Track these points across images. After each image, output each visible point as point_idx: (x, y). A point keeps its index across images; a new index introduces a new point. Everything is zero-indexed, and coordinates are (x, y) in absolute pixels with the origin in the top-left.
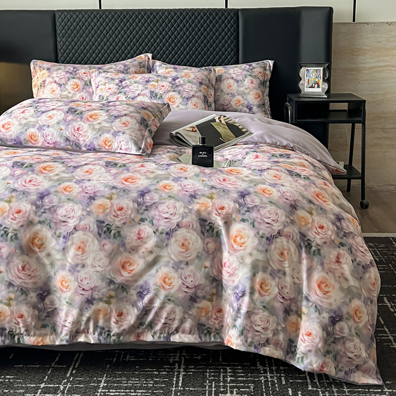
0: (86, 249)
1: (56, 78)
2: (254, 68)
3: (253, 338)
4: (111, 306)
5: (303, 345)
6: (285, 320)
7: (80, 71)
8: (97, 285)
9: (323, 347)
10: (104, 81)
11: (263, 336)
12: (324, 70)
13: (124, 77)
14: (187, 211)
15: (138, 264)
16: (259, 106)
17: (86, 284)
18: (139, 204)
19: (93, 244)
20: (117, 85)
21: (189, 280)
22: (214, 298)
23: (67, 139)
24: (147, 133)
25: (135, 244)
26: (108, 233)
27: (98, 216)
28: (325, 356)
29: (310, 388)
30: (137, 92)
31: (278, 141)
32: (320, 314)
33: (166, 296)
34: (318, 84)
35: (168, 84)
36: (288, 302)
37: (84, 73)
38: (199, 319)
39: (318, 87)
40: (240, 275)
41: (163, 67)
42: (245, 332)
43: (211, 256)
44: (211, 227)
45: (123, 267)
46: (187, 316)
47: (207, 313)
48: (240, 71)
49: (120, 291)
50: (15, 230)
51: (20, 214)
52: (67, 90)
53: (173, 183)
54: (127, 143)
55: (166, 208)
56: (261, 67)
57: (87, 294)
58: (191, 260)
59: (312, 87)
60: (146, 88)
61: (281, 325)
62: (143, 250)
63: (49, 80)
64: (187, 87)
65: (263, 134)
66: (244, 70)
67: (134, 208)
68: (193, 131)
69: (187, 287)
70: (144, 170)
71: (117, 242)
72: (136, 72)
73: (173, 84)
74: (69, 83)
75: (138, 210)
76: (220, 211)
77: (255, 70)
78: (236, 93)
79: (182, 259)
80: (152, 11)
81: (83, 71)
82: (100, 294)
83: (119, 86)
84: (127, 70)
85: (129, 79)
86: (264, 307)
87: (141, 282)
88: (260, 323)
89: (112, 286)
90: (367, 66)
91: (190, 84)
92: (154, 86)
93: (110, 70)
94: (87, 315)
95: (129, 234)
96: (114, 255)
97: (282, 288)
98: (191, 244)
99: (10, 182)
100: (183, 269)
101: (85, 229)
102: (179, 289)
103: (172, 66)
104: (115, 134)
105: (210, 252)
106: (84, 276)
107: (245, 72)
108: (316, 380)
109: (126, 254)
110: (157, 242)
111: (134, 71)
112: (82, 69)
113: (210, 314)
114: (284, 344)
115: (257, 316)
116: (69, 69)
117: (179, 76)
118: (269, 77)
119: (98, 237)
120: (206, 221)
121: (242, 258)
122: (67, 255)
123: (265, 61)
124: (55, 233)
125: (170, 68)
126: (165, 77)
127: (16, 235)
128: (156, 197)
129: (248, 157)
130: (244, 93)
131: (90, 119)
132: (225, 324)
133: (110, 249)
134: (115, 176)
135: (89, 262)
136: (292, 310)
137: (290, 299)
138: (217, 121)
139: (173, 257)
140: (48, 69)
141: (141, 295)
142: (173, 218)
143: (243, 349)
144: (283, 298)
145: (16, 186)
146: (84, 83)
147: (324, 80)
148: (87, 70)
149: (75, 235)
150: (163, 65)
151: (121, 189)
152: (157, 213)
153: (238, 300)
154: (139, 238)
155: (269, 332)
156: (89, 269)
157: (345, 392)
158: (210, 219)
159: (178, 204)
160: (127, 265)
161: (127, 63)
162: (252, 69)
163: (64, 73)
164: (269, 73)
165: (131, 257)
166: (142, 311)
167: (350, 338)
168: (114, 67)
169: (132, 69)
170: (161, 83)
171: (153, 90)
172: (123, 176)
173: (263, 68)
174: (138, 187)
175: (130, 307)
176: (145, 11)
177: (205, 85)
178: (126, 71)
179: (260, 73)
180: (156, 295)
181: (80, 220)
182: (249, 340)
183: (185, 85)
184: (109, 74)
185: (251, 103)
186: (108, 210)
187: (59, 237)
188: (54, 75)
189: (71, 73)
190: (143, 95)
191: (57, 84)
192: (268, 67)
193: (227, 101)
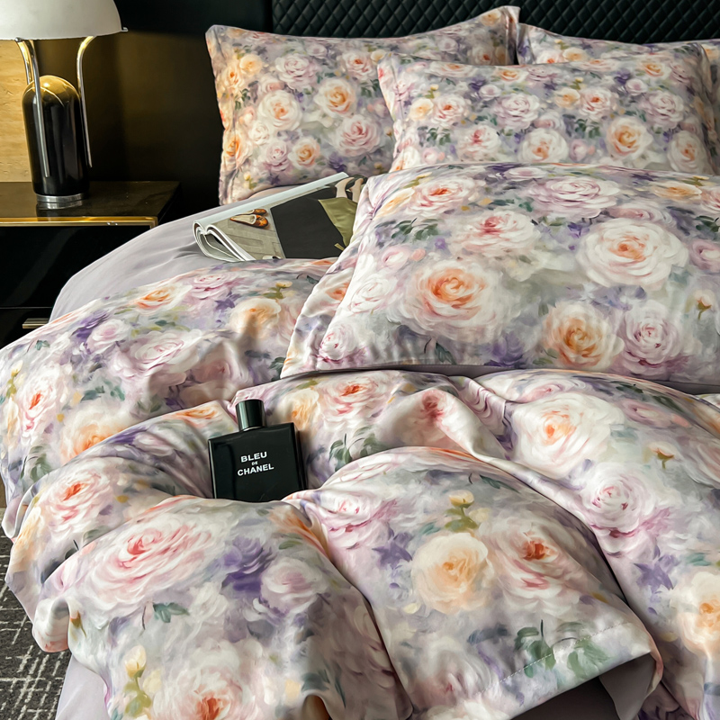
1: (286, 75)
7: (345, 57)
10: (424, 85)
13: (479, 75)
30: (528, 118)
35: (609, 94)
37: (358, 62)
52: (317, 108)
60: (552, 106)
63: (265, 81)
64: (661, 100)
72: (486, 58)
74: (322, 90)
81: (354, 55)
84: (465, 51)
85: (495, 79)
91: (666, 94)
103: (576, 40)
111: (481, 54)
112: (351, 52)
116: (317, 51)
117: (631, 69)
125: (573, 45)
140: (261, 51)
146: (360, 90)
148: (364, 54)
150: (549, 39)
161: (462, 34)
163: (304, 63)
168: (431, 44)
169: (478, 51)
183: (655, 95)
184: (433, 63)
188: (279, 68)
189: (324, 63)
190: (547, 126)
191: (291, 91)
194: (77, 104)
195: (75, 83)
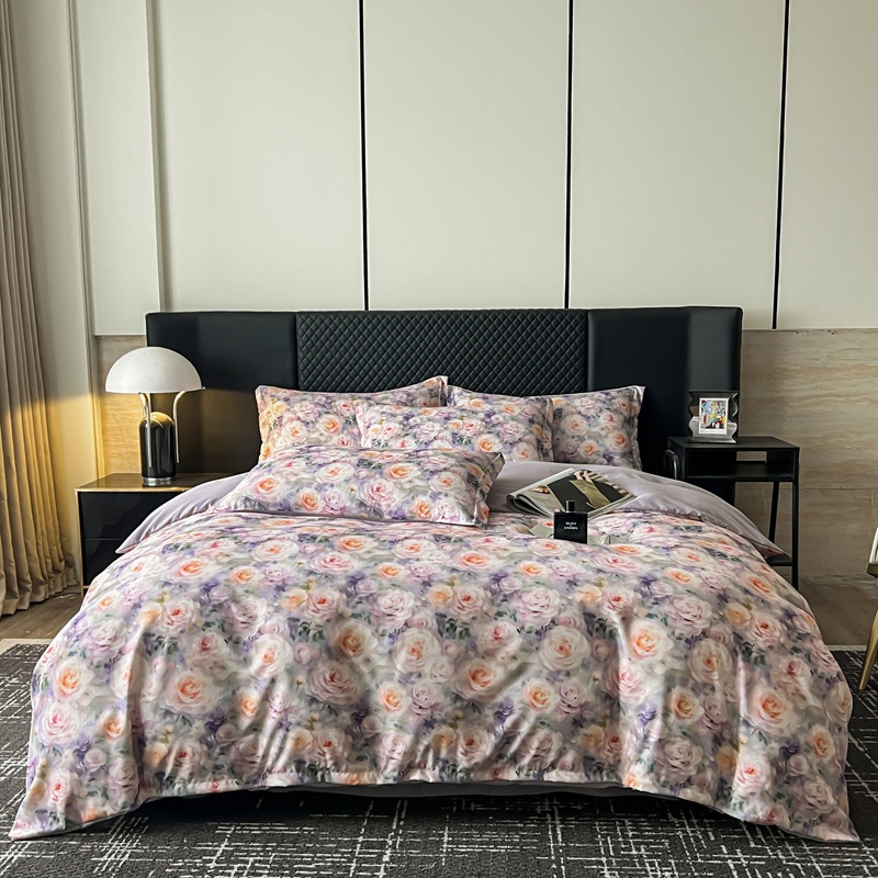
0: (423, 652)
1: (300, 413)
2: (613, 398)
3: (667, 776)
4: (459, 731)
5: (740, 786)
6: (714, 752)
7: (337, 403)
8: (439, 701)
9: (772, 788)
10: (378, 418)
11: (682, 773)
12: (730, 402)
13: (410, 412)
14: (565, 602)
15: (496, 674)
16: (623, 455)
17: (423, 700)
18: (494, 593)
19: (432, 646)
20: (401, 423)
21: (571, 696)
22: (608, 722)
23: (362, 504)
24: (478, 495)
25: (490, 646)
26: (451, 630)
27: (437, 608)
28: (775, 801)
29: (753, 845)
30: (433, 435)
31: (678, 508)
32: (766, 743)
33: (538, 718)
34: (720, 422)
35: (480, 422)
36: (719, 728)
37: (345, 406)
38: (586, 751)
39: (721, 427)
40: (648, 690)
41: (466, 397)
42: (656, 768)
43: (603, 665)
44: (601, 625)
45: (474, 678)
46: (567, 746)
47: (597, 742)
48: (590, 402)
49: (469, 710)
50: (320, 626)
51: (326, 605)
52: (317, 430)
53: (539, 565)
54: (452, 508)
55: (533, 598)
56: (625, 396)
57: (426, 714)
58: (572, 670)
59: (710, 427)
60: (446, 429)
61: (708, 758)
62: (503, 655)
63: (287, 416)
64: (510, 426)
65: (653, 497)
66: (598, 400)
67: (487, 597)
68: (544, 492)
69: (569, 706)
70: (491, 546)
71: (464, 643)
72: (426, 405)
73: (487, 422)
74: (321, 420)
75: (492, 601)
76: (614, 603)
77: (616, 401)
78: (586, 436)
79: (559, 667)
80: (449, 313)
81: (343, 402)
82: (443, 714)
83: (404, 425)
84: (412, 401)
85: (419, 414)
86: (684, 734)
87: (500, 699)
88: (678, 755)
89: (458, 704)
90: (796, 395)
91: (515, 423)
92: (457, 425)
93: (385, 401)
94: (426, 743)
95: (481, 632)
96: (461, 662)
97: (710, 708)
98: (573, 647)
99: (302, 561)
100: (561, 681)
101: (420, 625)
102: (557, 709)
103: (481, 395)
104: (435, 496)
105: (602, 658)
106: (421, 689)
107: (600, 405)
108: (761, 836)
109: (477, 660)
110: (522, 644)
111: (422, 402)
112: (341, 401)
113: (602, 743)
114: (714, 786)
115: (675, 746)
116: (320, 400)
117: (496, 410)
118: (638, 411)
119: (439, 636)
120: (594, 616)
121: (651, 667)
122: (395, 661)
123: (630, 387)
124: (377, 631)
125: (477, 397)
126: (473, 412)
127: (320, 632)
128: (518, 584)
129: (636, 530)
130: (600, 436)
131: (395, 475)
132: (623, 758)
133: (456, 653)
134: (452, 554)
135: (427, 669)
136: (724, 739)
137: (722, 724)
138: (579, 478)
139: (547, 664)
140: (286, 400)
141: (500, 717)
142: (546, 612)
143: (653, 790)
144: (712, 721)
145: (313, 567)
146: (344, 421)
147: (730, 418)
148: (349, 402)
149: (406, 634)
150: (464, 394)
151: (465, 572)
152: (521, 605)
153: (645, 724)
154: (496, 639)
155: (691, 768)
156: (427, 680)
157: (805, 850)
158: (600, 614)
159: (551, 593)
160: (479, 675)
161: (411, 391)
162: (610, 399)
163: (313, 406)
164: (637, 405)
165: (485, 664)
166: (502, 739)
167: (811, 776)
168: (392, 397)
169: (420, 400)
170: (467, 421)
171: (456, 431)
172: (463, 555)
173: (628, 398)
174: (488, 570)
175: (484, 733)
176: (439, 314)
177: (538, 423)
178: (410, 402)
179: (624, 405)
180: (523, 717)
181: (413, 614)
182: (663, 779)
183: (507, 423)
184: (386, 407)
185: (611, 450)
186: (450, 600)
187: (383, 635)
188: (296, 409)
189: (324, 406)
190: (442, 439)
191: (302, 421)
192: (635, 397)
193: (571, 448)
194: (172, 428)
195: (172, 417)
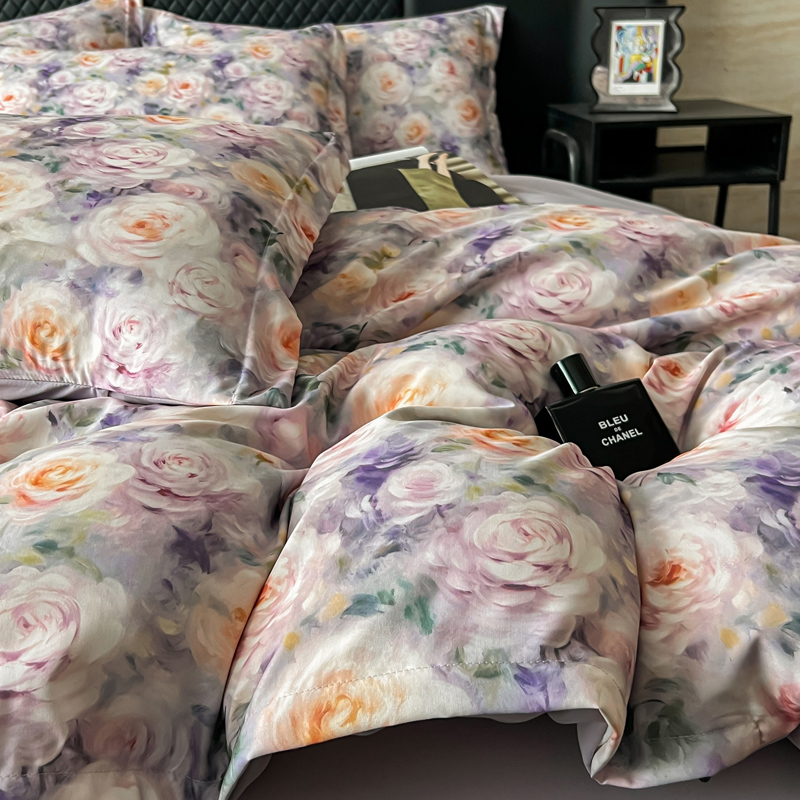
2: (452, 28)
12: (668, 29)
16: (476, 143)
34: (649, 70)
35: (202, 79)
39: (650, 79)
48: (413, 36)
56: (472, 25)
59: (631, 80)
60: (131, 94)
66: (425, 33)
72: (95, 46)
73: (217, 79)
77: (458, 34)
78: (408, 106)
83: (40, 89)
85: (73, 65)
91: (272, 79)
92: (157, 86)
93: (11, 40)
107: (429, 41)
111: (87, 41)
117: (235, 52)
118: (495, 56)
123: (479, 9)
125: (202, 31)
126: (189, 58)
130: (433, 104)
150: (177, 24)
161: (65, 18)
162: (447, 32)
164: (492, 44)
169: (83, 37)
170: (177, 76)
171: (153, 99)
173: (476, 30)
177: (319, 80)
178: (61, 41)
179: (471, 42)
183: (258, 80)
184: (7, 51)
185: (455, 132)
192: (489, 28)
193: (382, 131)
